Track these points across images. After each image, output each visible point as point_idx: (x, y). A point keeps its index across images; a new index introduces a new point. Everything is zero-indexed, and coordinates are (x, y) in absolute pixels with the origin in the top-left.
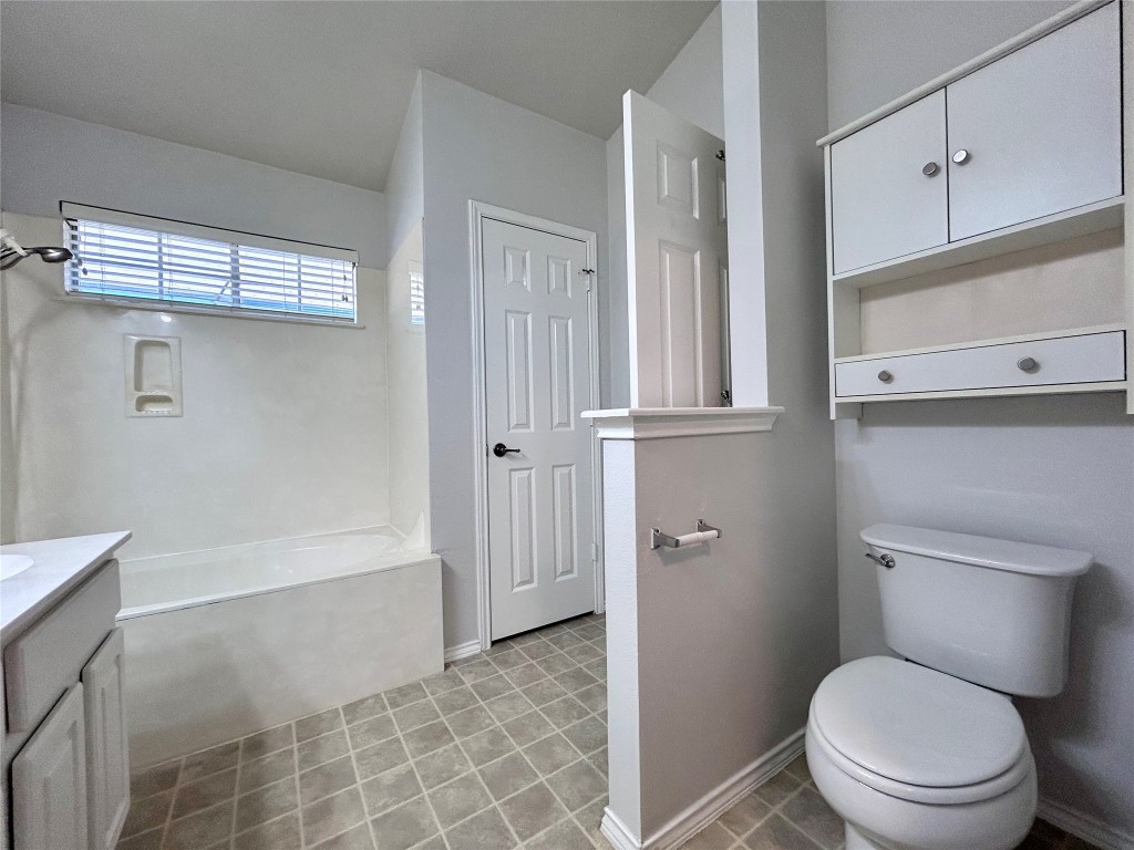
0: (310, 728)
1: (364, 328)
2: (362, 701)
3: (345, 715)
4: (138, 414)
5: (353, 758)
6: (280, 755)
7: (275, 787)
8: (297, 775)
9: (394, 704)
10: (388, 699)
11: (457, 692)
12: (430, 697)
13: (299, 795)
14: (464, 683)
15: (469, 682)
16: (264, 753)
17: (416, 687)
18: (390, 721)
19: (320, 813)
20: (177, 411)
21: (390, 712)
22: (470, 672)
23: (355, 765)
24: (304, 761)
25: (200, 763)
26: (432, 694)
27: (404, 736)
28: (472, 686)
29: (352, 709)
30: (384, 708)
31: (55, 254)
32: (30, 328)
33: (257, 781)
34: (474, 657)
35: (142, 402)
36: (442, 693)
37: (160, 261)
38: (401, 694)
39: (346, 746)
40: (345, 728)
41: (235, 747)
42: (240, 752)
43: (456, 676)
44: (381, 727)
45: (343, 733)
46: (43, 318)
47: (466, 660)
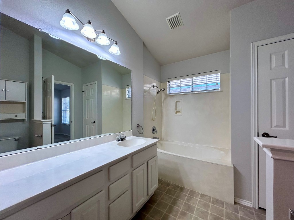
0: (192, 193)
1: (222, 91)
2: (206, 196)
3: (200, 196)
4: (176, 115)
5: (196, 208)
6: (184, 194)
7: (180, 201)
8: (184, 202)
9: (213, 203)
10: (212, 200)
11: (234, 214)
12: (224, 209)
13: (182, 206)
14: (238, 213)
15: (240, 214)
16: (182, 192)
17: (222, 203)
18: (209, 206)
19: (184, 214)
20: (181, 114)
21: (211, 204)
22: (243, 212)
23: (195, 210)
24: (187, 200)
25: (173, 186)
26: (225, 209)
27: (210, 213)
28: (241, 216)
29: (203, 196)
30: (210, 202)
31: (163, 90)
32: (164, 101)
33: (178, 197)
34: (249, 208)
35: (177, 112)
36: (229, 211)
37: (180, 85)
38: (216, 201)
39: (196, 203)
40: (199, 199)
41: (178, 187)
42: (179, 188)
43: (237, 209)
44: (206, 206)
45: (197, 200)
46: (165, 99)
47: (244, 206)
